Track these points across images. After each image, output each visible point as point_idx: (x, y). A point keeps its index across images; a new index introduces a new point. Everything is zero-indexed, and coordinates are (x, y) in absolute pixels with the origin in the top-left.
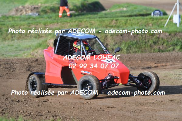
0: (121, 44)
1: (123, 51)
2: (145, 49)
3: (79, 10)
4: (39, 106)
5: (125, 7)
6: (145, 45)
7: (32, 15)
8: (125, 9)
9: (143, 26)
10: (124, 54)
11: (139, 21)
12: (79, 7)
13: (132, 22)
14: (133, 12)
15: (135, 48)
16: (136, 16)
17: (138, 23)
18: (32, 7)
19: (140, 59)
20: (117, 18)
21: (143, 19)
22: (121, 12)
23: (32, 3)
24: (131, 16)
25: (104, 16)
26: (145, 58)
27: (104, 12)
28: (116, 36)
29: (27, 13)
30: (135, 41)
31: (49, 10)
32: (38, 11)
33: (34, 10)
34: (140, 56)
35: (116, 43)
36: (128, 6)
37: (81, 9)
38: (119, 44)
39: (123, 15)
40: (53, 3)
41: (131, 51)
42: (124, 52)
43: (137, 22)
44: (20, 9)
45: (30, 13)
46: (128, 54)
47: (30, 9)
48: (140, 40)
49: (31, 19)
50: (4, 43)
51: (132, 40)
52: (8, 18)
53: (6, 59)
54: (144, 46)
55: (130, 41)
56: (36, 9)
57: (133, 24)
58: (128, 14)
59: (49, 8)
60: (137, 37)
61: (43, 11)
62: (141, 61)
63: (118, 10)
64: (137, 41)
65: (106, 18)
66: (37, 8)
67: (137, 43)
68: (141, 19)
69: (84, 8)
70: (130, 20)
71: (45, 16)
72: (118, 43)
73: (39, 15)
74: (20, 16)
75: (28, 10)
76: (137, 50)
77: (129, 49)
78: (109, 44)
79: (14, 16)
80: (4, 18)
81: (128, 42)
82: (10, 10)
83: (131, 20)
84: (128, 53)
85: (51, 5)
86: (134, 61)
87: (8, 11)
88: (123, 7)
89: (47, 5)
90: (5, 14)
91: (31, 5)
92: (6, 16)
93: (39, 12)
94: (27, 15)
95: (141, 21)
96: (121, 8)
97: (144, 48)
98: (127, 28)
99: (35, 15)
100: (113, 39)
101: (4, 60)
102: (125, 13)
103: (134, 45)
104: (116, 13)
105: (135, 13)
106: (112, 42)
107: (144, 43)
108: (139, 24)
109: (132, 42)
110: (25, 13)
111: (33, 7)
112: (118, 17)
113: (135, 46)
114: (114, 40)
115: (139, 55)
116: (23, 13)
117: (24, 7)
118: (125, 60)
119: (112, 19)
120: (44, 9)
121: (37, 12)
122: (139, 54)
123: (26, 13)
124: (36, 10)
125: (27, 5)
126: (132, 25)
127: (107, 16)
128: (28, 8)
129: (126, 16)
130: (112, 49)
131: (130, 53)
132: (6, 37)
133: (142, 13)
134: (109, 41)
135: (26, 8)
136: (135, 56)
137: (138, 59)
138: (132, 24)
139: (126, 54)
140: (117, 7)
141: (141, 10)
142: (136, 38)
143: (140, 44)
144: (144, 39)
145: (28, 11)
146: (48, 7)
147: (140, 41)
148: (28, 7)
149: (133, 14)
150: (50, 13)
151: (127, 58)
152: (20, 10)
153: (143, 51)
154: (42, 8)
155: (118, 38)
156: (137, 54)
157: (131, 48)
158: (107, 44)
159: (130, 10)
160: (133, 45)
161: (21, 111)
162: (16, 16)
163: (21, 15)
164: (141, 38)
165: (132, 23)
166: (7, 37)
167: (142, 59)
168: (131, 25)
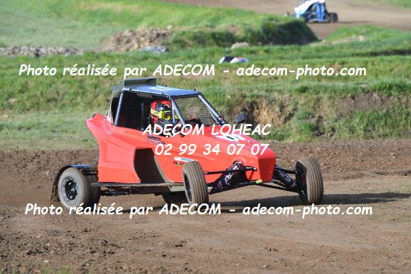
0: (351, 117)
1: (355, 134)
2: (407, 130)
3: (259, 40)
4: (165, 256)
5: (362, 34)
6: (406, 119)
7: (152, 51)
8: (361, 38)
9: (403, 76)
10: (359, 139)
11: (393, 65)
12: (259, 32)
13: (377, 67)
14: (379, 46)
15: (382, 126)
16: (386, 53)
17: (391, 70)
18: (151, 32)
19: (394, 151)
20: (344, 59)
21: (403, 61)
22: (352, 45)
23: (153, 24)
24: (374, 54)
25: (314, 53)
26: (406, 150)
27: (314, 45)
28: (341, 100)
29: (142, 46)
30: (384, 111)
31: (190, 39)
32: (166, 41)
33: (157, 39)
34: (395, 144)
35: (342, 116)
36: (368, 32)
37: (263, 38)
38: (348, 117)
39: (358, 51)
40: (200, 25)
41: (374, 134)
42: (358, 136)
43: (388, 68)
44: (126, 37)
45: (148, 47)
46: (369, 141)
47: (147, 37)
48: (396, 108)
49: (150, 60)
50: (88, 114)
51: (376, 108)
52: (98, 57)
53: (91, 149)
54: (405, 121)
55: (371, 110)
56: (161, 37)
57: (380, 72)
58: (369, 50)
59: (191, 35)
60: (388, 102)
61: (176, 42)
62: (397, 156)
63: (346, 41)
64: (388, 112)
65: (320, 57)
66: (164, 35)
67: (387, 115)
68: (398, 62)
69: (270, 35)
70: (373, 64)
71: (182, 53)
72: (344, 114)
73: (167, 50)
74: (126, 53)
75: (142, 39)
76: (388, 131)
77: (370, 128)
78: (325, 118)
79: (112, 54)
80: (89, 58)
81: (368, 113)
82: (102, 40)
83: (376, 63)
84: (368, 138)
85: (196, 28)
86: (380, 156)
87: (98, 41)
88: (357, 33)
89: (186, 28)
90: (92, 48)
91: (151, 29)
92: (94, 53)
93: (168, 44)
94: (140, 50)
95: (397, 66)
96: (354, 36)
97: (404, 126)
98: (367, 81)
99: (159, 50)
100: (333, 105)
101: (87, 151)
102: (361, 48)
103: (382, 119)
104: (342, 46)
105: (384, 48)
106: (332, 114)
107: (404, 116)
108: (393, 73)
109: (377, 112)
110: (136, 46)
111: (155, 32)
112: (345, 56)
113: (382, 123)
114: (336, 109)
115: (393, 143)
116: (133, 45)
117: (134, 34)
118: (361, 153)
119: (331, 60)
120: (180, 38)
121: (163, 44)
122: (392, 140)
123: (139, 47)
124: (161, 40)
125: (141, 28)
126: (377, 76)
127: (320, 54)
128: (143, 36)
129: (363, 55)
130: (330, 129)
131: (372, 138)
132: (93, 100)
133: (400, 47)
134: (325, 111)
135: (138, 36)
136: (384, 144)
137: (391, 151)
138: (378, 72)
139: (362, 141)
140: (344, 33)
141: (399, 42)
142: (385, 103)
143: (395, 117)
144: (404, 106)
145: (143, 42)
146: (189, 32)
147: (394, 111)
148: (142, 33)
149: (379, 49)
150: (191, 46)
151: (364, 150)
152: (125, 40)
153: (402, 132)
154: (174, 35)
155: (345, 105)
156: (387, 140)
157: (374, 126)
158: (320, 117)
159: (373, 41)
160: (379, 119)
161: (124, 267)
162: (117, 52)
163: (128, 50)
164: (398, 104)
165: (377, 70)
166: (95, 101)
167: (399, 152)
168: (374, 75)
